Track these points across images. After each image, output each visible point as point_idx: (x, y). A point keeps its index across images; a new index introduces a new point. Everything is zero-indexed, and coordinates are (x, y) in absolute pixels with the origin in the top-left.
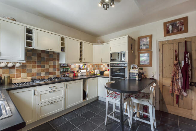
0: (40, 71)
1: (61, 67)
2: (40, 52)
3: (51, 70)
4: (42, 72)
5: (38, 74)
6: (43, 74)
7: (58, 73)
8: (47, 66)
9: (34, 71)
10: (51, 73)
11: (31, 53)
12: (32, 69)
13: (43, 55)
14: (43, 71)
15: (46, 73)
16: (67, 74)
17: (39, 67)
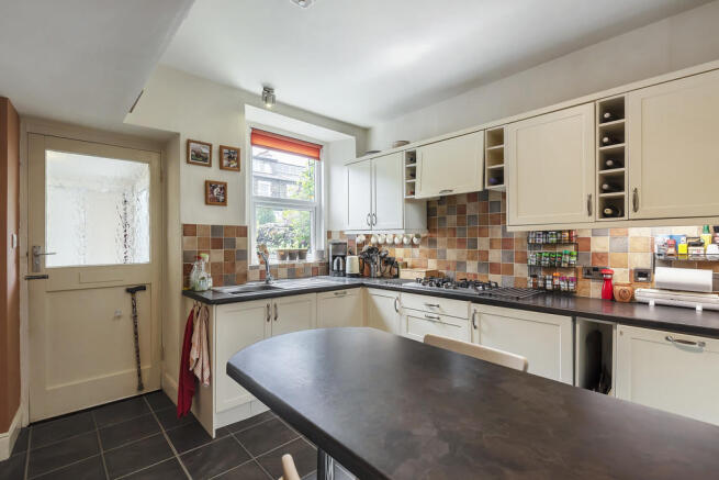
0: (464, 258)
1: (534, 246)
2: (464, 201)
3: (496, 256)
4: (468, 259)
5: (460, 265)
6: (472, 268)
7: (521, 271)
8: (483, 243)
9: (452, 254)
10: (494, 268)
11: (445, 207)
12: (448, 251)
13: (472, 209)
14: (472, 259)
15: (480, 265)
16: (562, 279)
17: (461, 243)
